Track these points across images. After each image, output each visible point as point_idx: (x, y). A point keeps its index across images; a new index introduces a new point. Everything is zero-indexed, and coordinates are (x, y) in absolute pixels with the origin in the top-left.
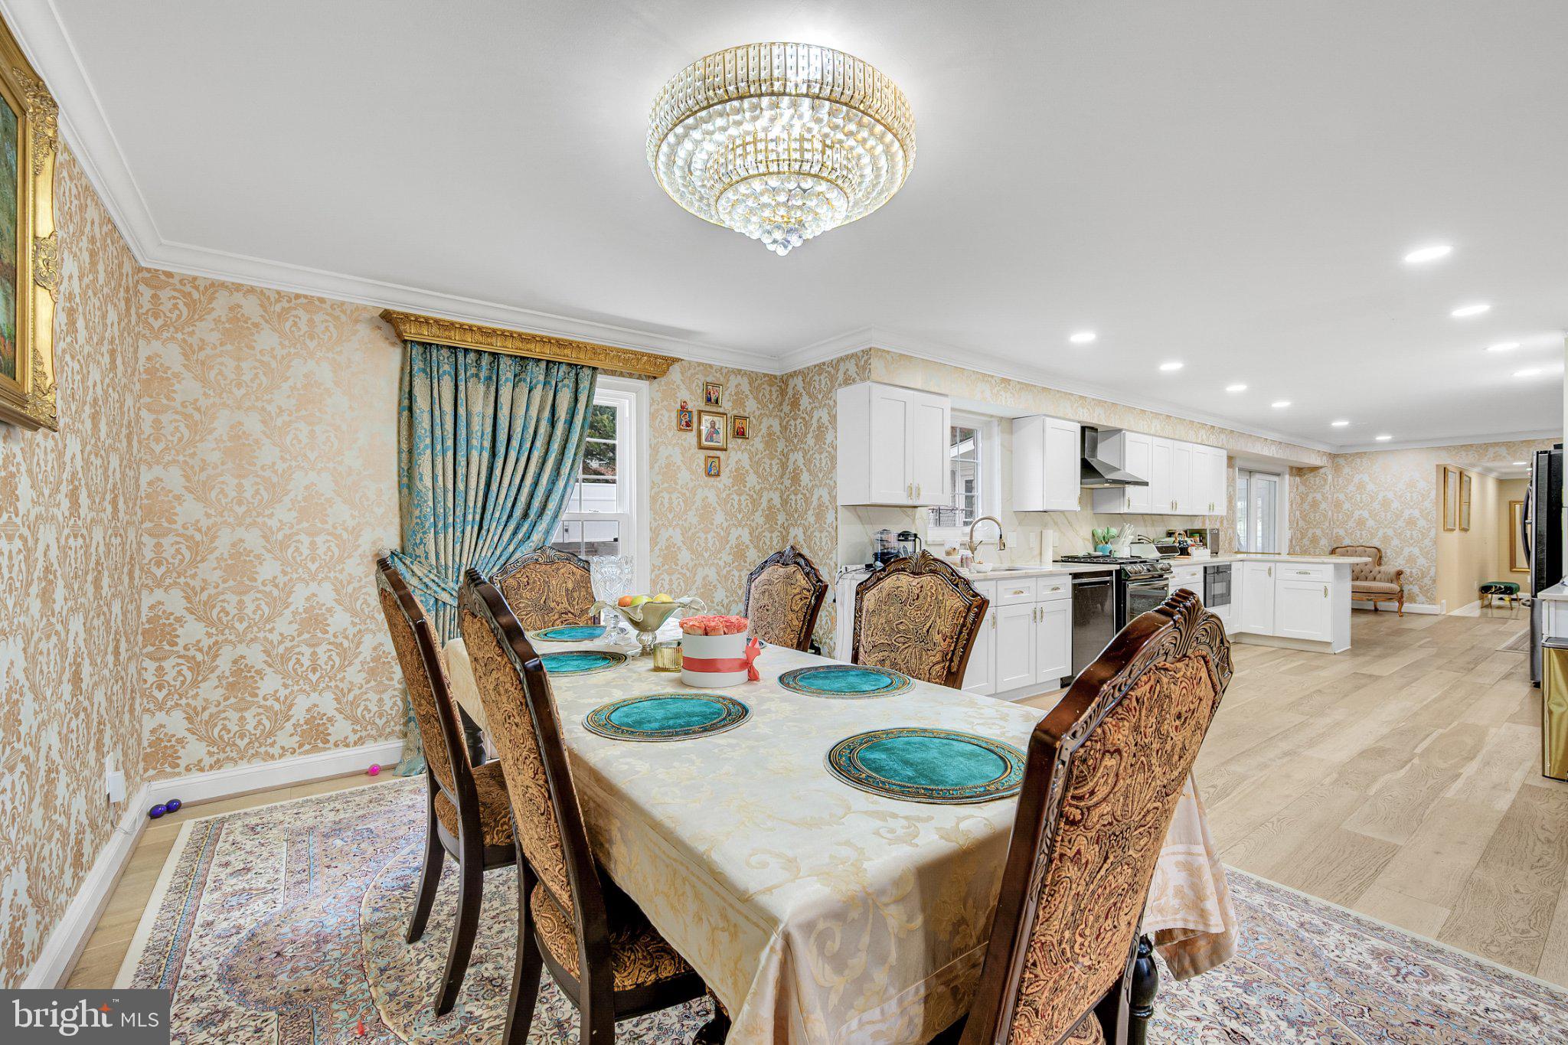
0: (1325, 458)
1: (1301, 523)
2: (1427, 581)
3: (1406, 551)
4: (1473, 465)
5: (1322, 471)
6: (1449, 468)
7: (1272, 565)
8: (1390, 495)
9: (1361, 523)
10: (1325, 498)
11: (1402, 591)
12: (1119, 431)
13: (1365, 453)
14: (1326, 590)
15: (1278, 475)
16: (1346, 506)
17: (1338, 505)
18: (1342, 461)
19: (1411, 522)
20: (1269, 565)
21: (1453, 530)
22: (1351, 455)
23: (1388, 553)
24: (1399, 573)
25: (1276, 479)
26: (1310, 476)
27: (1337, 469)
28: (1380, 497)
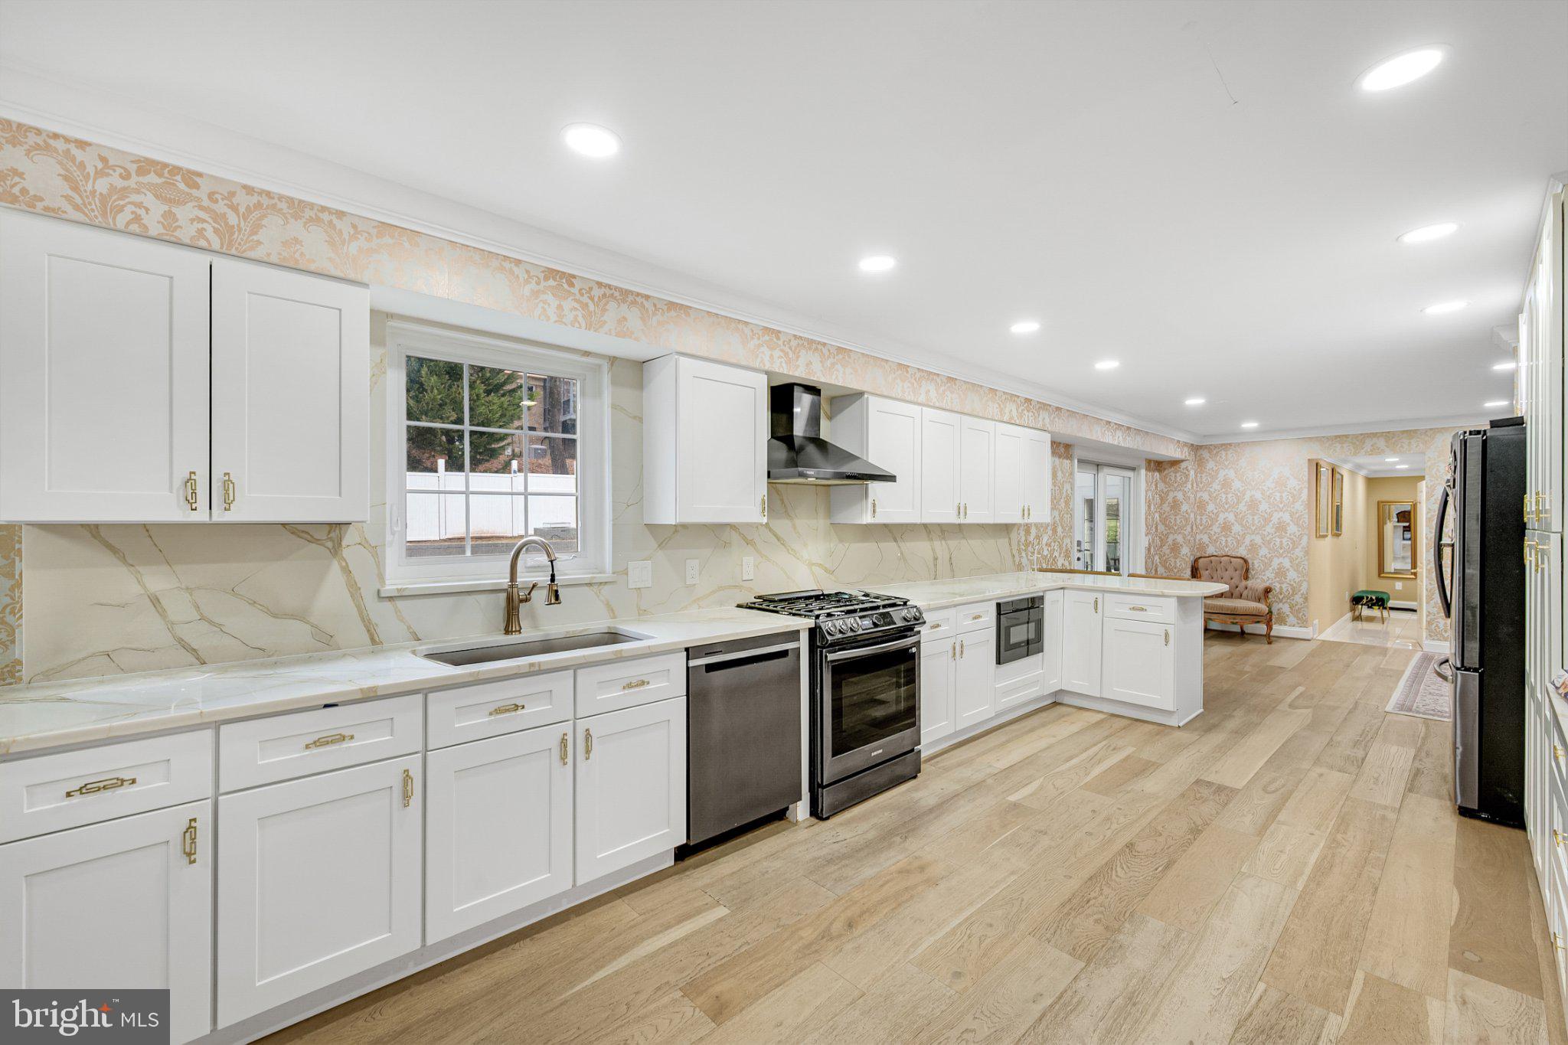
0: (1186, 449)
1: (1161, 528)
2: (1298, 598)
3: (1276, 562)
4: (1345, 461)
5: (1183, 465)
6: (1321, 463)
7: (1099, 595)
8: (1258, 495)
9: (1226, 528)
10: (1186, 498)
11: (1270, 612)
12: (861, 394)
13: (1230, 444)
14: (1167, 635)
15: (1133, 469)
16: (1211, 507)
17: (1201, 506)
18: (1205, 454)
19: (1281, 528)
20: (1096, 595)
21: (1326, 536)
22: (1215, 447)
23: (1256, 564)
24: (1268, 591)
25: (1130, 474)
26: (1170, 472)
27: (1200, 463)
28: (1247, 498)
